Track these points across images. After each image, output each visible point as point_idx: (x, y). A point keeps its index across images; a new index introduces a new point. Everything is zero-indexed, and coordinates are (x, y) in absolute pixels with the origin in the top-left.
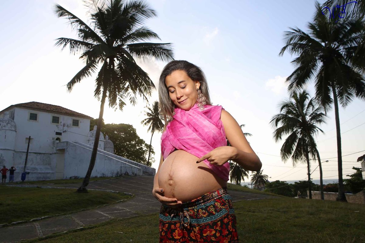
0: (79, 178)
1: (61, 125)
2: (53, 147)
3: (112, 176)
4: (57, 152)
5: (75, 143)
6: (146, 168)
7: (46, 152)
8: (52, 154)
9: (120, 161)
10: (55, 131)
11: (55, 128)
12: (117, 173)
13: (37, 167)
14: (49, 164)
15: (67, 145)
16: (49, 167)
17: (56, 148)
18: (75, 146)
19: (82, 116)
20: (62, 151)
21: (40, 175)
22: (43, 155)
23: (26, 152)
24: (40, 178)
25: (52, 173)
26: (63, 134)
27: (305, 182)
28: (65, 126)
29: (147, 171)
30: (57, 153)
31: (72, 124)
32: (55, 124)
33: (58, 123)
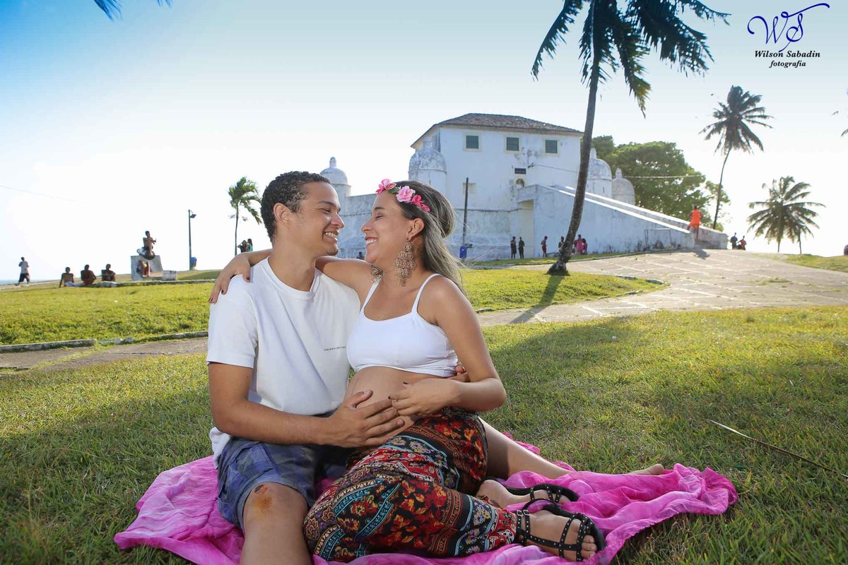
1: (524, 154)
2: (512, 197)
3: (628, 250)
4: (520, 207)
5: (552, 187)
7: (501, 209)
9: (645, 218)
10: (512, 167)
11: (512, 160)
12: (639, 245)
13: (486, 236)
15: (537, 192)
17: (517, 199)
18: (552, 193)
19: (561, 130)
20: (529, 204)
21: (492, 251)
22: (495, 213)
23: (461, 210)
26: (527, 171)
28: (531, 155)
29: (705, 239)
31: (544, 150)
32: (512, 153)
33: (517, 149)
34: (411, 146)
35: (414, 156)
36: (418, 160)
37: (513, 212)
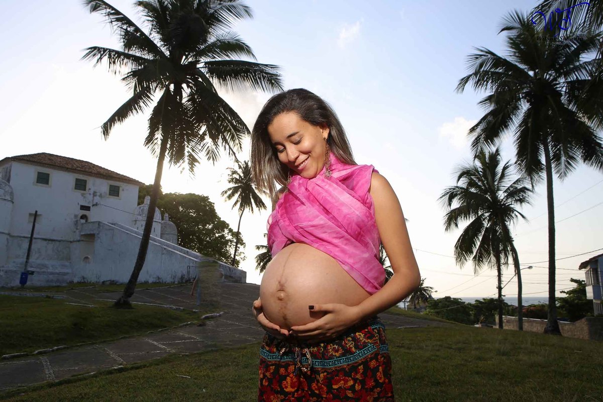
0: (118, 283)
1: (90, 194)
2: (75, 230)
3: (173, 281)
4: (82, 239)
5: (112, 224)
6: (230, 270)
7: (64, 239)
8: (74, 241)
9: (187, 256)
10: (78, 204)
11: (79, 198)
12: (182, 278)
13: (47, 262)
14: (68, 259)
15: (99, 228)
16: (67, 263)
17: (80, 232)
18: (113, 229)
19: (126, 180)
20: (90, 237)
21: (51, 277)
22: (58, 243)
24: (52, 281)
26: (91, 209)
27: (492, 300)
28: (96, 196)
29: (232, 275)
30: (83, 241)
31: (108, 192)
32: (80, 192)
33: (85, 190)
37: (75, 243)
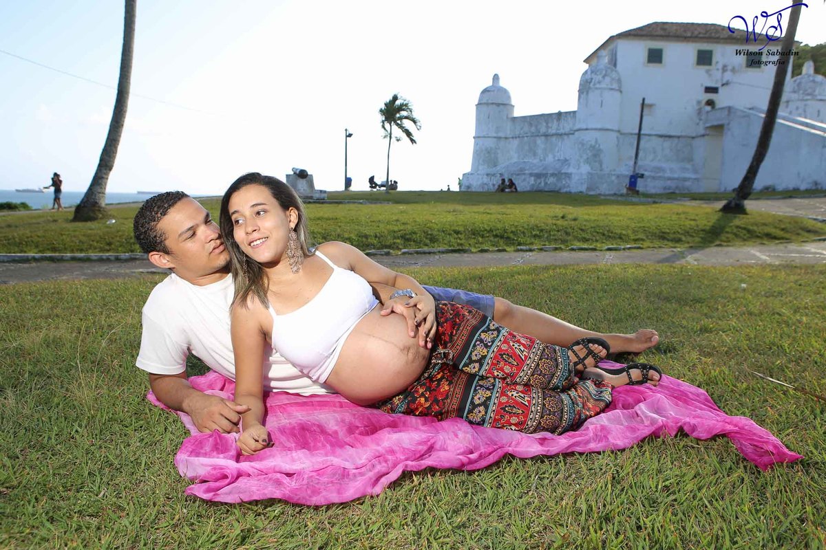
0: (755, 191)
1: (718, 69)
2: (698, 121)
4: (708, 133)
5: (750, 109)
7: (683, 134)
8: (697, 136)
10: (702, 85)
11: (703, 77)
13: (664, 165)
14: (690, 160)
15: (729, 115)
16: (688, 166)
17: (704, 123)
18: (748, 116)
20: (719, 129)
21: (669, 183)
22: (676, 140)
23: (636, 134)
24: (670, 187)
25: (695, 179)
26: (720, 90)
28: (727, 70)
31: (744, 64)
32: (703, 68)
33: (710, 64)
34: (584, 61)
35: (586, 72)
36: (590, 77)
37: (699, 139)
